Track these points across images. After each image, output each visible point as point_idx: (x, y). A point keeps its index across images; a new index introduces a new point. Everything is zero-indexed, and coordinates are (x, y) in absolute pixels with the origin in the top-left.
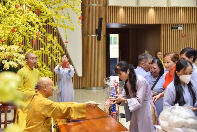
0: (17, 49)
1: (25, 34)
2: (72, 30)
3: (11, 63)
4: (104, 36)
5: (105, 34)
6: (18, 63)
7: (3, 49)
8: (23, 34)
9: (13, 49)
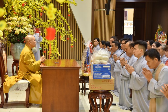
0: (25, 19)
1: (35, 8)
2: (74, 5)
3: (21, 30)
4: (114, 10)
5: (114, 9)
6: (26, 31)
7: (15, 19)
8: (34, 8)
9: (23, 19)
